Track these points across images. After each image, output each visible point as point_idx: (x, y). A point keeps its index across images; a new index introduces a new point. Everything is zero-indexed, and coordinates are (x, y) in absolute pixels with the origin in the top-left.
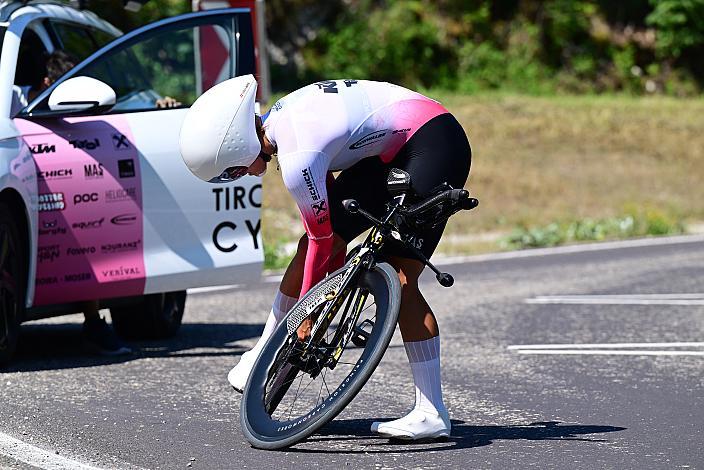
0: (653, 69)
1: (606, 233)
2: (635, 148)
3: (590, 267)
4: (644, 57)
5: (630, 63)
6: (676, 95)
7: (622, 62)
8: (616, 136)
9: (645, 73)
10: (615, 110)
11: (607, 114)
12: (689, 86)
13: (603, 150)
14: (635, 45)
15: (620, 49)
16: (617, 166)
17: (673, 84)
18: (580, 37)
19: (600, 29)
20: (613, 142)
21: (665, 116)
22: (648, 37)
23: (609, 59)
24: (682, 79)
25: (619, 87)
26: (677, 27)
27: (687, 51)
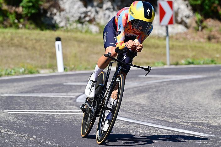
0: (22, 20)
1: (15, 73)
2: (19, 46)
3: (15, 84)
4: (19, 16)
5: (14, 18)
6: (29, 29)
7: (12, 18)
8: (13, 42)
9: (19, 22)
10: (12, 33)
11: (9, 35)
12: (33, 26)
13: (9, 46)
14: (16, 13)
15: (11, 13)
16: (13, 51)
17: (28, 25)
19: (5, 7)
20: (12, 43)
21: (28, 35)
22: (20, 10)
23: (8, 17)
24: (31, 24)
25: (11, 26)
26: (29, 7)
27: (32, 15)
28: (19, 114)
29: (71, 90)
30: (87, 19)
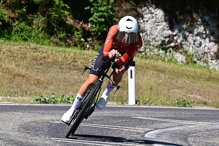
0: (89, 39)
4: (86, 34)
9: (86, 41)
14: (84, 29)
18: (62, 24)
19: (70, 21)
26: (101, 23)
28: (68, 143)
29: (140, 125)
30: (172, 44)
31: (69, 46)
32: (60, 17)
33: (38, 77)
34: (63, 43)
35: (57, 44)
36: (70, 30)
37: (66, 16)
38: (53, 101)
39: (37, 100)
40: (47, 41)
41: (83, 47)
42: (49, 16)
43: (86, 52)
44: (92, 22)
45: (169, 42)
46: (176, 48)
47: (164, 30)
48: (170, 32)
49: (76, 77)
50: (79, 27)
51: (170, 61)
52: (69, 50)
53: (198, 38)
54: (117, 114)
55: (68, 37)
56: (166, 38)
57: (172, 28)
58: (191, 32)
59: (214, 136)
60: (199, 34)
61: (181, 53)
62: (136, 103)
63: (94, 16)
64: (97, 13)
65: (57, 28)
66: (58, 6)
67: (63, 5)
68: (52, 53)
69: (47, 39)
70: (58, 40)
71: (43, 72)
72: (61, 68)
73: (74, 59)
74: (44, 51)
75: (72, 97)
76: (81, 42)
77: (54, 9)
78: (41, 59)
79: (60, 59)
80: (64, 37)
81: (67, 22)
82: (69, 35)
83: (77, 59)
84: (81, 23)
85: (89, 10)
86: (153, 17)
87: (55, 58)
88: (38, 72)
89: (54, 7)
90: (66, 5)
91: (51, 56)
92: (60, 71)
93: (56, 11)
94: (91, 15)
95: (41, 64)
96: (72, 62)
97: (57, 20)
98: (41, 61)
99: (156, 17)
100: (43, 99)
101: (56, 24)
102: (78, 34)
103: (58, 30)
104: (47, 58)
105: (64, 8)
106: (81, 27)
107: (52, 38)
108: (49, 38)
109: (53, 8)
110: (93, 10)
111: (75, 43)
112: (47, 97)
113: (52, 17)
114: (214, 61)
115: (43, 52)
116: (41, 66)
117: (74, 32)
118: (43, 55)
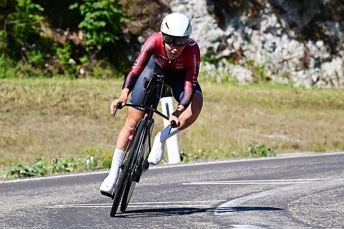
0: (83, 60)
4: (77, 51)
7: (62, 55)
9: (78, 63)
12: (108, 71)
14: (71, 42)
15: (61, 46)
17: (97, 70)
18: (33, 37)
19: (46, 32)
24: (103, 66)
25: (61, 72)
26: (99, 30)
27: (106, 46)
29: (200, 195)
30: (226, 52)
31: (50, 74)
32: (28, 27)
33: (6, 135)
34: (38, 71)
35: (30, 74)
36: (47, 48)
37: (38, 25)
38: (40, 171)
39: (13, 173)
40: (11, 71)
41: (75, 74)
42: (10, 28)
43: (81, 81)
44: (85, 29)
45: (221, 49)
46: (233, 58)
47: (208, 29)
48: (220, 32)
49: (70, 126)
50: (62, 40)
51: (225, 80)
52: (51, 81)
53: (269, 36)
54: (155, 181)
55: (47, 60)
56: (214, 42)
57: (222, 25)
58: (255, 28)
59: (331, 200)
60: (268, 30)
61: (243, 65)
62: (182, 159)
63: (87, 19)
64: (92, 12)
65: (25, 46)
66: (23, 9)
67: (32, 6)
68: (25, 90)
69: (10, 66)
70: (29, 67)
71: (14, 124)
72: (43, 114)
73: (63, 96)
74: (11, 87)
75: (72, 160)
76: (70, 65)
77: (17, 14)
78: (6, 102)
79: (39, 100)
80: (39, 60)
81: (42, 34)
82: (48, 55)
83: (68, 95)
84: (66, 33)
85: (77, 9)
86: (188, 10)
87: (31, 98)
88: (5, 124)
89: (15, 11)
90: (38, 6)
91: (23, 96)
92: (42, 119)
93: (20, 18)
94: (82, 18)
95: (8, 111)
96: (60, 102)
97: (24, 33)
98: (7, 105)
99: (193, 9)
100: (23, 170)
101: (23, 39)
102: (63, 53)
103: (28, 49)
104: (16, 100)
105: (34, 11)
106: (67, 40)
107: (20, 64)
108: (14, 66)
109: (14, 14)
110: (85, 9)
111: (60, 69)
112: (30, 166)
113: (16, 29)
114: (301, 73)
115: (8, 91)
116: (8, 114)
117: (55, 51)
118: (9, 96)
